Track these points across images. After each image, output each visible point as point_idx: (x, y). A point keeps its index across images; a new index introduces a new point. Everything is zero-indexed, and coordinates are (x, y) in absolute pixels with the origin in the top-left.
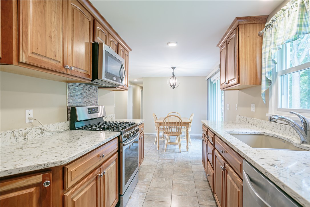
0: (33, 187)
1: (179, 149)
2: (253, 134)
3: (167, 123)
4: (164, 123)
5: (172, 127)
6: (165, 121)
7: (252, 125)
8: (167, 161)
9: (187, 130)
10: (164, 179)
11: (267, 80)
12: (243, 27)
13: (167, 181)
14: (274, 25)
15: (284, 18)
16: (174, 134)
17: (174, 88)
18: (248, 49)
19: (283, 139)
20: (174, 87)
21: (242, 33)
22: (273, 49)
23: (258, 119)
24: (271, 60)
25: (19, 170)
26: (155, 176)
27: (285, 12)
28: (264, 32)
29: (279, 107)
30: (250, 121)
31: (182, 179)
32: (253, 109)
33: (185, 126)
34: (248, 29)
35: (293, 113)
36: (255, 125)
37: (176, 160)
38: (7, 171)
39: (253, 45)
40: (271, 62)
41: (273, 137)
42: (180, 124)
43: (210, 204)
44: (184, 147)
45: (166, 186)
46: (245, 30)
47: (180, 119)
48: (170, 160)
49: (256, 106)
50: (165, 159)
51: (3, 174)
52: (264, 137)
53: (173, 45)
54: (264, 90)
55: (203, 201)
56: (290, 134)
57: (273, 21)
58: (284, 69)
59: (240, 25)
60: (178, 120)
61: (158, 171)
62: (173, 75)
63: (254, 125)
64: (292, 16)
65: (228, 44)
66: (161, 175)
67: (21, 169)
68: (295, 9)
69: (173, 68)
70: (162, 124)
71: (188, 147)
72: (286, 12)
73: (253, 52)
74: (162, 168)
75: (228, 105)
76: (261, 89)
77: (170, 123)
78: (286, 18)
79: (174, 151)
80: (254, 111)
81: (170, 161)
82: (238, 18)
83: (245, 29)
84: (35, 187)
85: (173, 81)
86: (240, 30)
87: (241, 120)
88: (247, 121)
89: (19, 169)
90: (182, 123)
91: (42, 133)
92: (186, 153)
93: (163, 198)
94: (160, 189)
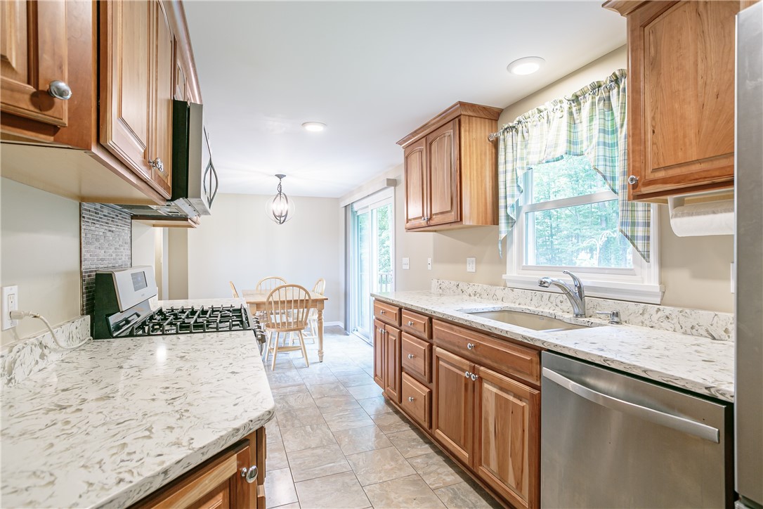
0: (218, 493)
1: (304, 359)
2: (492, 311)
3: (276, 303)
4: (270, 303)
5: (282, 311)
6: (271, 299)
7: (470, 295)
8: (289, 389)
9: (320, 315)
10: (308, 428)
11: (508, 217)
12: (467, 121)
13: (318, 431)
14: (520, 129)
15: (539, 123)
16: (292, 327)
17: (284, 221)
18: (475, 160)
19: (540, 314)
20: (281, 219)
21: (465, 131)
22: (519, 168)
23: (485, 285)
24: (515, 185)
25: (203, 454)
26: (285, 426)
27: (541, 114)
28: (502, 137)
29: (524, 264)
30: (465, 288)
31: (343, 419)
32: (471, 267)
33: (315, 306)
34: (474, 125)
35: (567, 273)
36: (478, 295)
37: (307, 384)
38: (181, 463)
39: (481, 154)
40: (516, 188)
41: (522, 313)
42: (305, 304)
43: (423, 453)
44: (313, 354)
45: (322, 441)
46: (469, 127)
47: (307, 292)
48: (295, 386)
49: (478, 262)
50: (283, 385)
51: (174, 473)
52: (506, 314)
53: (315, 129)
54: (503, 236)
55: (408, 451)
56: (550, 305)
57: (519, 122)
58: (530, 203)
59: (462, 116)
60: (303, 296)
61: (284, 414)
62: (280, 192)
63: (475, 295)
64: (554, 124)
65: (431, 144)
66: (296, 421)
67: (205, 450)
68: (559, 114)
69: (280, 177)
70: (262, 306)
71: (322, 353)
72: (544, 114)
73: (482, 168)
74: (290, 406)
75: (406, 260)
76: (498, 232)
77: (283, 302)
78: (542, 124)
79: (290, 365)
80: (474, 271)
81: (296, 388)
82: (462, 104)
83: (469, 124)
84: (221, 491)
85: (280, 207)
86: (463, 125)
87: (443, 287)
88: (459, 289)
89: (202, 451)
90: (310, 302)
91: (42, 356)
92: (319, 366)
93: (331, 467)
94: (315, 451)
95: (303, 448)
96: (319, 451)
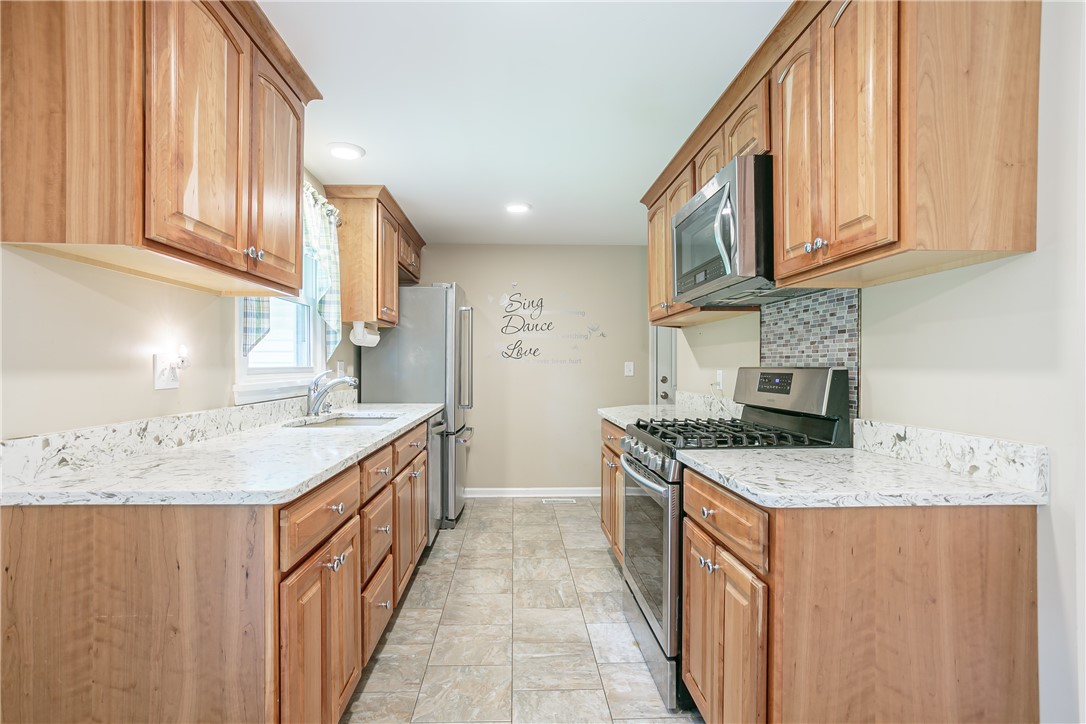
93: (538, 653)
94: (554, 682)
95: (574, 694)
96: (549, 681)
